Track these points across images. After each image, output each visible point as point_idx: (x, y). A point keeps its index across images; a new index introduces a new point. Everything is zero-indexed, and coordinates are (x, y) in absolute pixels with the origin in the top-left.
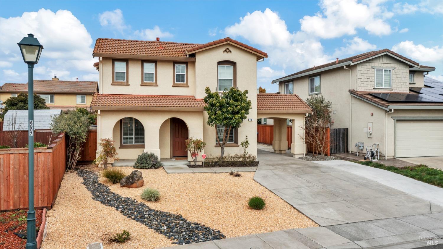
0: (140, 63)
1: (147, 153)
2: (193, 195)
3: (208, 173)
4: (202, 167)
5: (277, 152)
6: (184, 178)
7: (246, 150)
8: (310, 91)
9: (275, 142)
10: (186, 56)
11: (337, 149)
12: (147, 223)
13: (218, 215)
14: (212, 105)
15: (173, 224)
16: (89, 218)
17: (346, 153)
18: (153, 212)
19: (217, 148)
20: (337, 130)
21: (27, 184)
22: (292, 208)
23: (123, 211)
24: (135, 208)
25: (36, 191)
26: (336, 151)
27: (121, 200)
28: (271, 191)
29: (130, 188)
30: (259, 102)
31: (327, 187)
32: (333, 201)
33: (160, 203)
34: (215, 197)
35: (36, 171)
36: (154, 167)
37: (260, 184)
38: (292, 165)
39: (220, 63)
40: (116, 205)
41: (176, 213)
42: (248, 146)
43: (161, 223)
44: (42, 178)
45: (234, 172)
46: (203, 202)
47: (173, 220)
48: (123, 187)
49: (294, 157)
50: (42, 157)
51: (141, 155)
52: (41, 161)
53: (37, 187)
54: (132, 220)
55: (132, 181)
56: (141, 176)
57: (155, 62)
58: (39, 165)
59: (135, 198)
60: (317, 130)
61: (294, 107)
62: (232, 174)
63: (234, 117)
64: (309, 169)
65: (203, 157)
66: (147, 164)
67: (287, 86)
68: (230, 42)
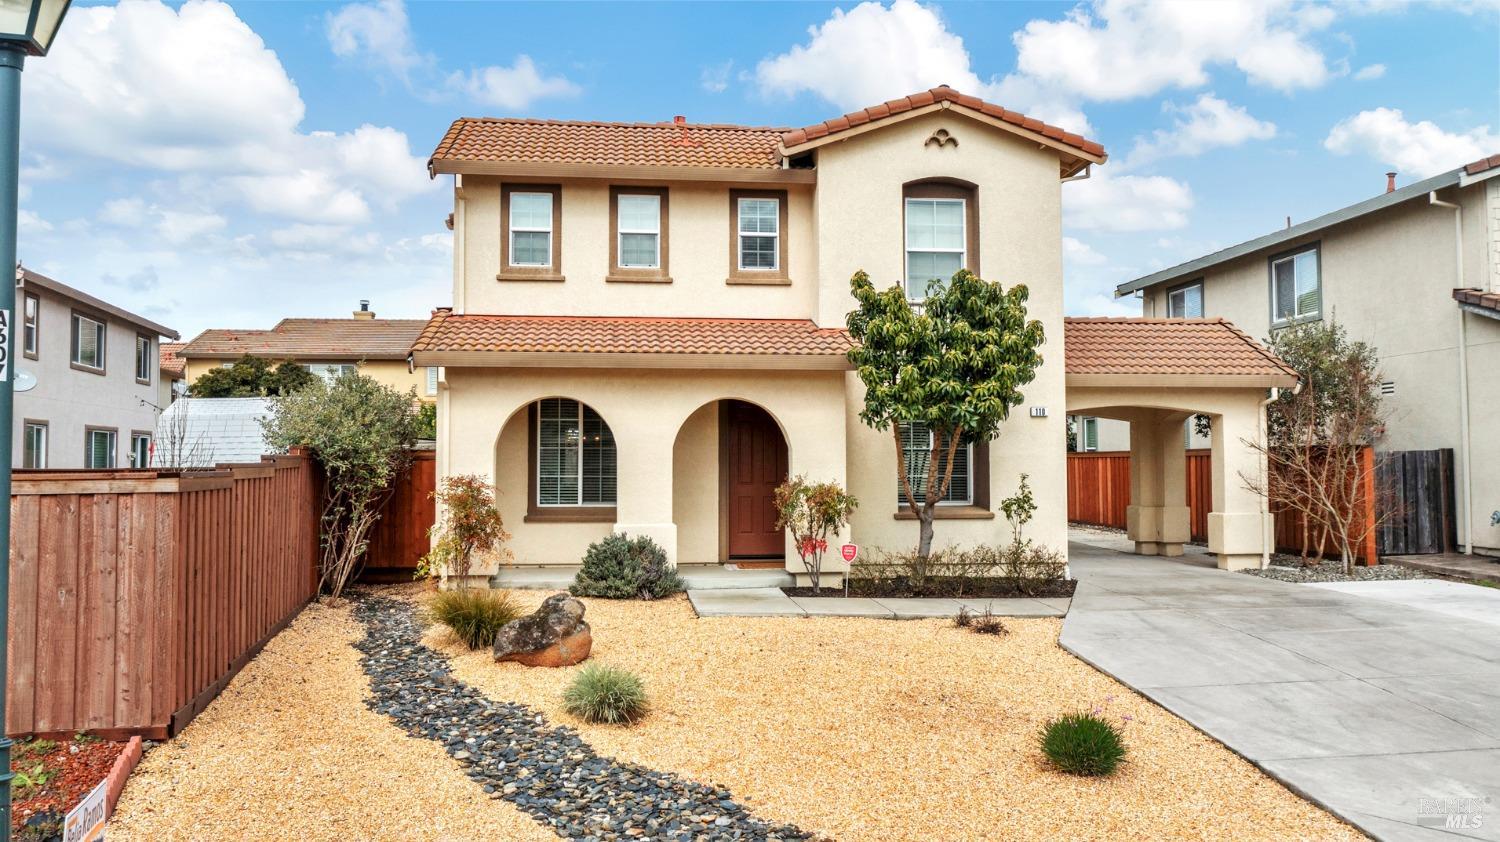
0: (605, 196)
1: (624, 535)
2: (790, 703)
3: (865, 617)
4: (844, 596)
5: (1145, 549)
6: (764, 633)
7: (1023, 531)
8: (1275, 314)
9: (1137, 510)
10: (781, 163)
11: (1406, 535)
12: (564, 819)
13: (897, 796)
14: (880, 342)
15: (684, 827)
16: (317, 785)
17: (1445, 554)
18: (603, 772)
19: (902, 523)
20: (1404, 456)
21: (70, 627)
22: (1257, 775)
23: (472, 762)
24: (530, 750)
25: (109, 658)
26: (1402, 545)
27: (481, 714)
28: (1142, 695)
29: (531, 665)
30: (1073, 347)
31: (1405, 684)
32: (1459, 747)
33: (642, 730)
34: (889, 713)
35: (110, 573)
36: (649, 592)
37: (1089, 664)
38: (1221, 594)
39: (916, 189)
40: (454, 732)
41: (704, 776)
42: (1030, 517)
43: (628, 824)
44: (133, 602)
45: (975, 617)
46: (833, 732)
47: (684, 813)
48: (505, 664)
49: (1219, 565)
50: (135, 515)
51: (602, 546)
52: (131, 529)
53: (109, 645)
54: (501, 803)
55: (542, 637)
56: (581, 616)
57: (661, 190)
58: (121, 544)
59: (541, 706)
60: (1318, 454)
61: (1217, 363)
62: (964, 625)
63: (973, 391)
64: (1302, 611)
65: (845, 556)
66: (623, 578)
67: (1178, 302)
68: (952, 102)
